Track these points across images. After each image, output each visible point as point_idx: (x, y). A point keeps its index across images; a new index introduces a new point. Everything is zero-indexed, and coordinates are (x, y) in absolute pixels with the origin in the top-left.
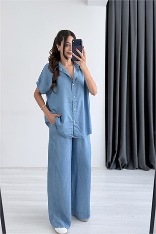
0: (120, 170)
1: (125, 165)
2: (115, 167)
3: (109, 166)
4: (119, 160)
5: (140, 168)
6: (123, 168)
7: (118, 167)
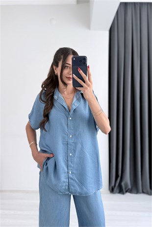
0: (123, 194)
1: (129, 189)
2: (118, 191)
3: (112, 190)
4: (123, 184)
5: (143, 192)
6: (126, 192)
7: (121, 191)
